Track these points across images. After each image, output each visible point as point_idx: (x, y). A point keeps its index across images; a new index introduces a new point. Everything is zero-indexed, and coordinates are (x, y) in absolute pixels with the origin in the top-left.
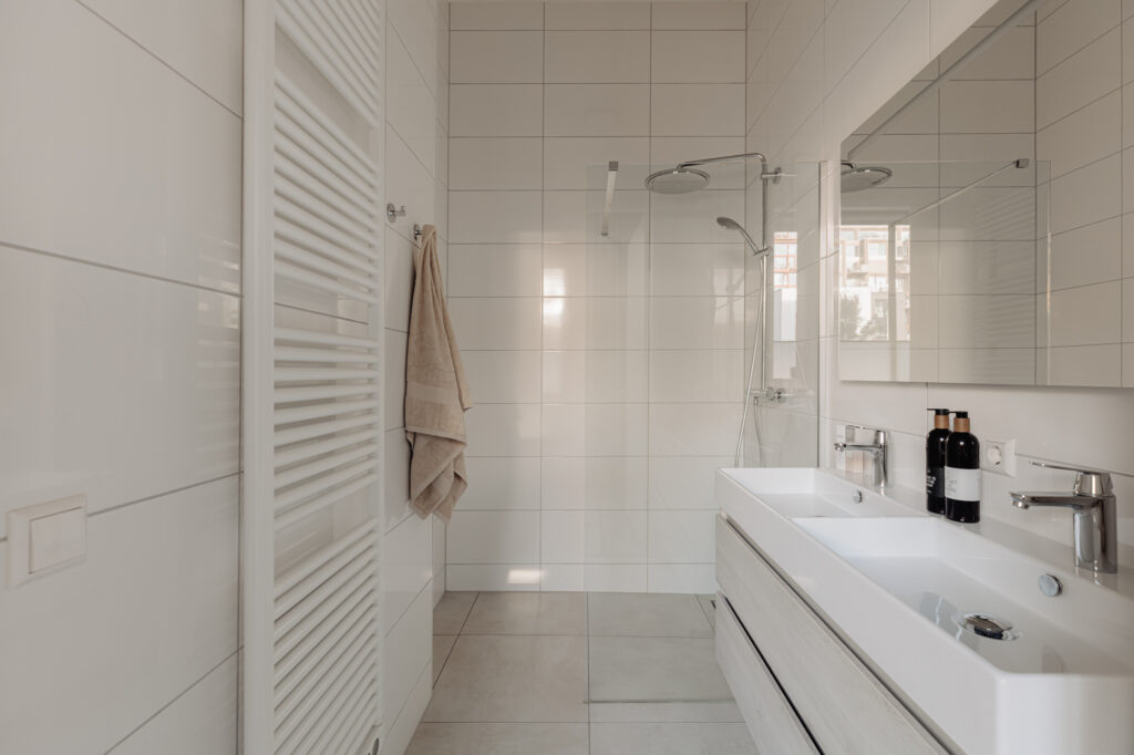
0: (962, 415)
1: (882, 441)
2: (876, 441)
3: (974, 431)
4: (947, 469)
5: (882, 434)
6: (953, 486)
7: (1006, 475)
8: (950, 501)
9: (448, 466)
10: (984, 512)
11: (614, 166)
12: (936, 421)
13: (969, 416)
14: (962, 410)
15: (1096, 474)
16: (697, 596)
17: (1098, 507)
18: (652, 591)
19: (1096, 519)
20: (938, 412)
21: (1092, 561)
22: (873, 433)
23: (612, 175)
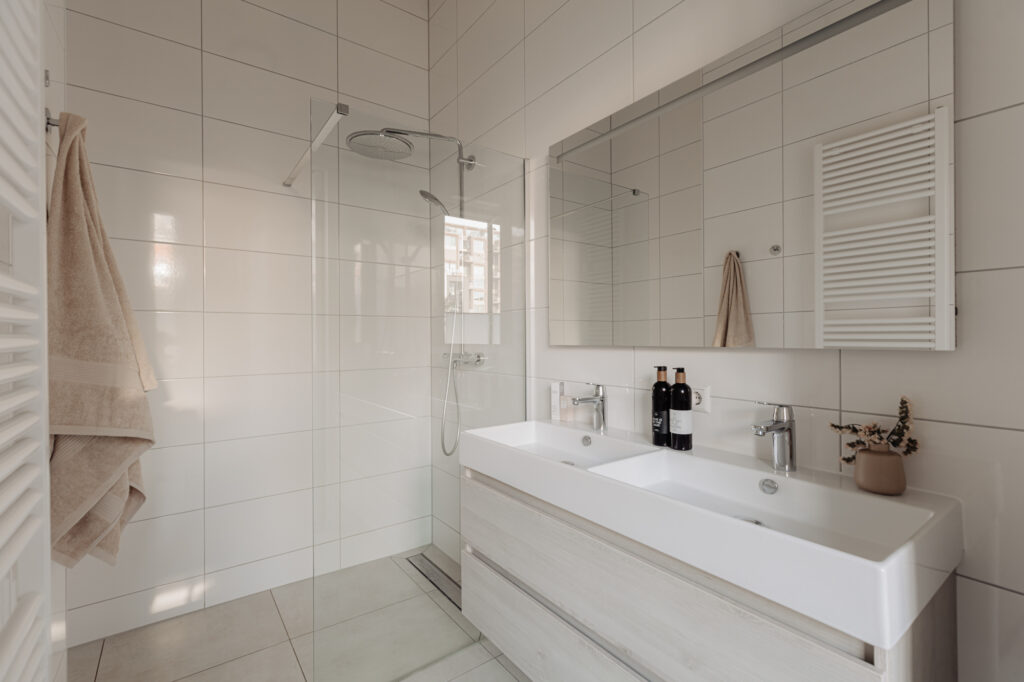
0: (680, 370)
1: (601, 394)
2: (597, 395)
3: (688, 383)
4: (672, 411)
5: (601, 388)
6: (679, 424)
7: (705, 412)
8: (675, 435)
9: (123, 475)
10: (695, 442)
11: (342, 109)
12: (659, 376)
13: (685, 371)
14: (680, 366)
15: (786, 406)
16: (391, 557)
17: (787, 429)
18: (343, 567)
19: (787, 438)
20: (660, 369)
21: (784, 466)
22: (594, 387)
23: (336, 117)
